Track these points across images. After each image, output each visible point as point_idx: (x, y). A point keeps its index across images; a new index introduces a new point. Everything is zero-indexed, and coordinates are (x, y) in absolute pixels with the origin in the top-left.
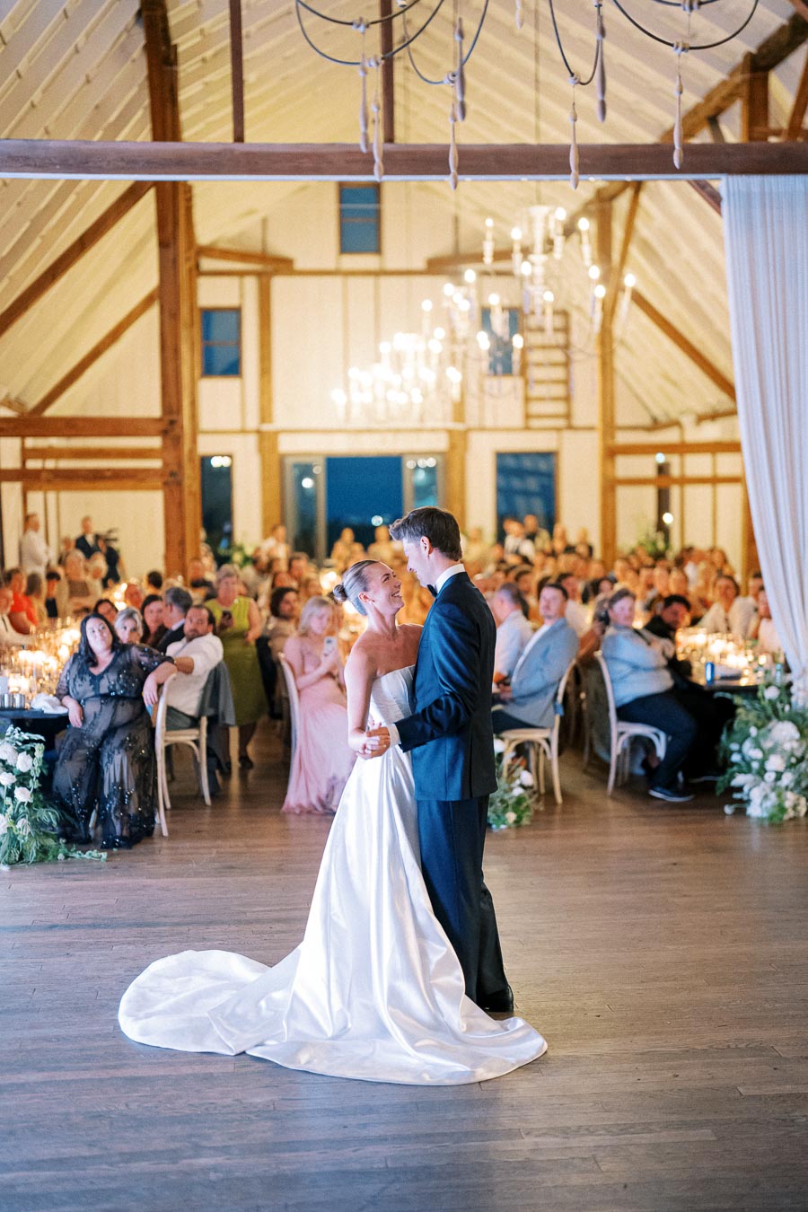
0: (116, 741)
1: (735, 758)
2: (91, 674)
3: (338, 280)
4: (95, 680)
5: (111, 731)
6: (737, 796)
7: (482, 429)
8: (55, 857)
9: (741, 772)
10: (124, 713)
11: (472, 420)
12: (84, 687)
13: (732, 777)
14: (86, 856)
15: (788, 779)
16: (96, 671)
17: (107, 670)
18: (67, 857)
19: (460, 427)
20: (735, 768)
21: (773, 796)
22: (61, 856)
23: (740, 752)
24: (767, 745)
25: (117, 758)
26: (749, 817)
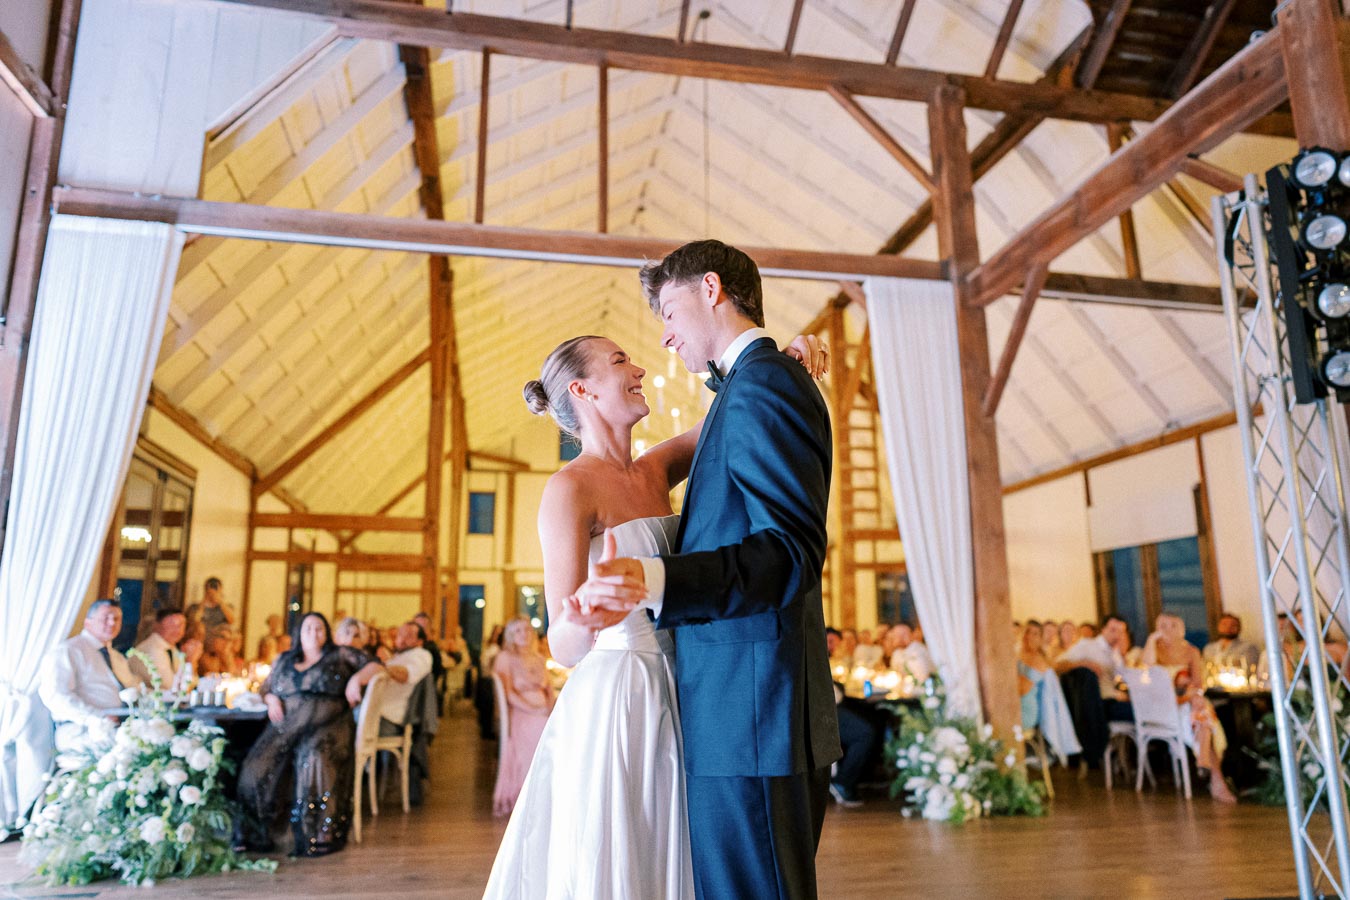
0: (313, 741)
1: (901, 764)
2: (296, 672)
4: (298, 677)
5: (308, 730)
6: (910, 799)
8: (219, 869)
9: (912, 774)
10: (324, 710)
12: (286, 685)
13: (905, 781)
14: (256, 867)
15: (963, 781)
16: (300, 667)
17: (314, 667)
18: (233, 867)
20: (905, 773)
21: (951, 797)
22: (225, 867)
23: (906, 757)
24: (939, 748)
25: (311, 758)
26: (927, 820)
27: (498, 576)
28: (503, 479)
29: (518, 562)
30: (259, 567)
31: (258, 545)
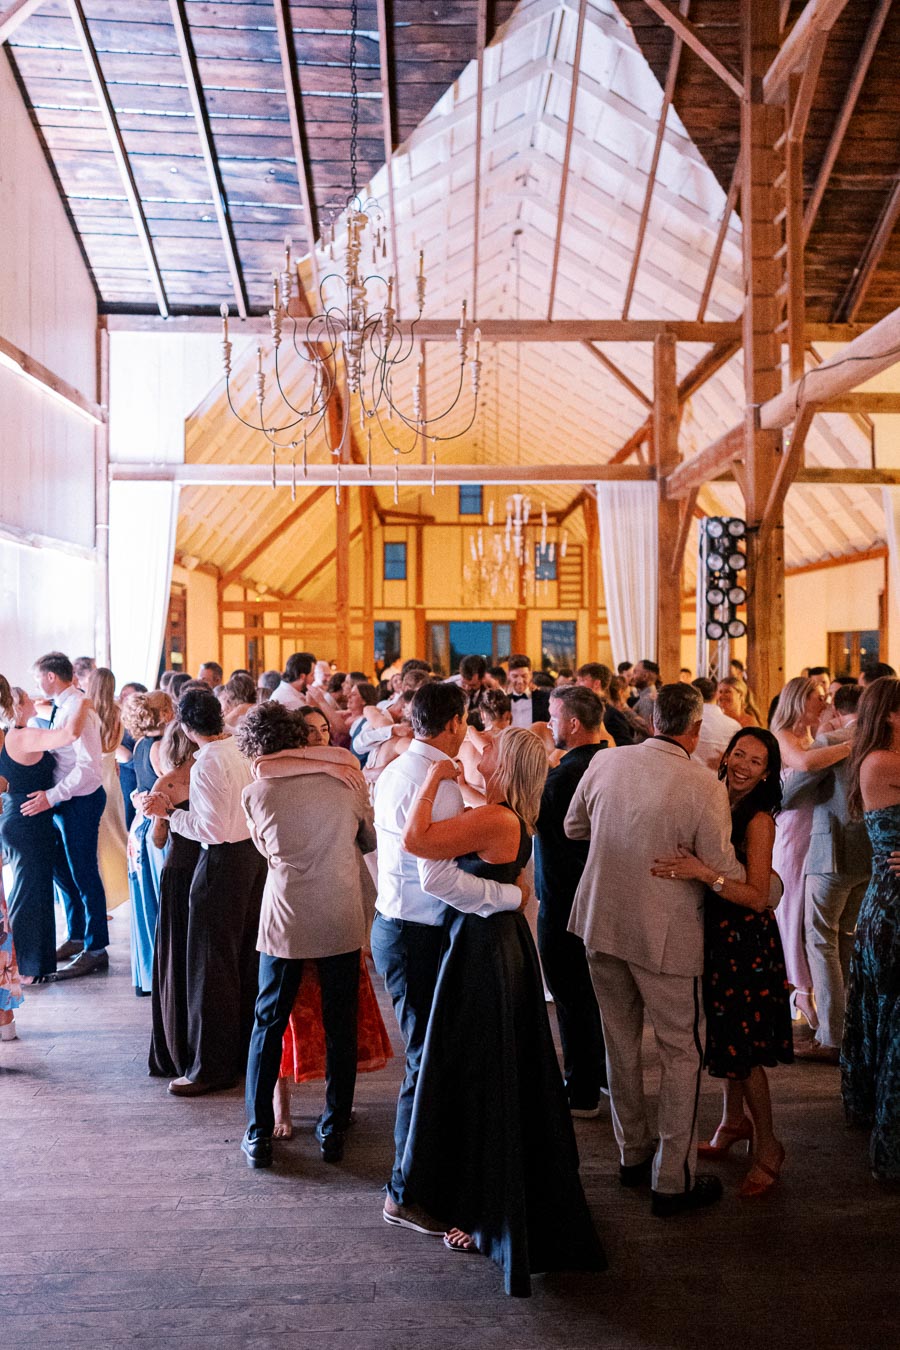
3: (458, 529)
7: (535, 608)
11: (530, 603)
19: (522, 607)
27: (411, 614)
28: (412, 530)
29: (427, 602)
30: (227, 638)
31: (227, 624)
